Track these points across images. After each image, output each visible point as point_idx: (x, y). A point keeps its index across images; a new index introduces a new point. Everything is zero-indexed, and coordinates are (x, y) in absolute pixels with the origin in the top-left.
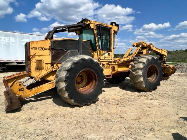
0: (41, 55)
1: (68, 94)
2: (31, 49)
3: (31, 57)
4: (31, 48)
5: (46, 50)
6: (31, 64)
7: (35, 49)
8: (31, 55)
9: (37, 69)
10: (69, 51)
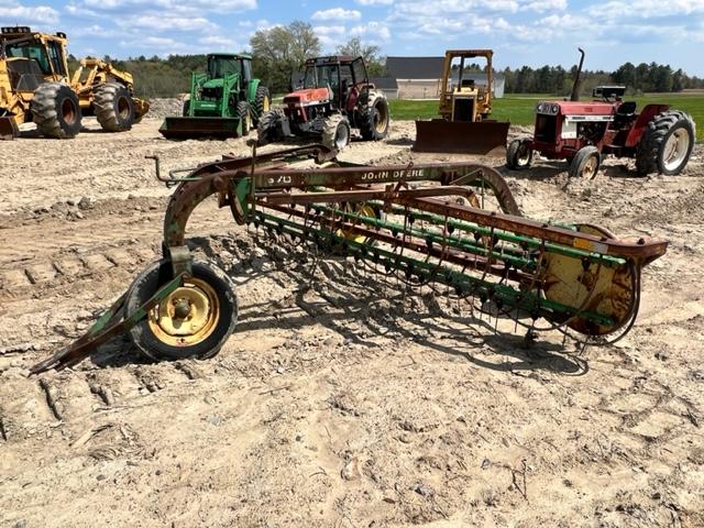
10: (22, 76)
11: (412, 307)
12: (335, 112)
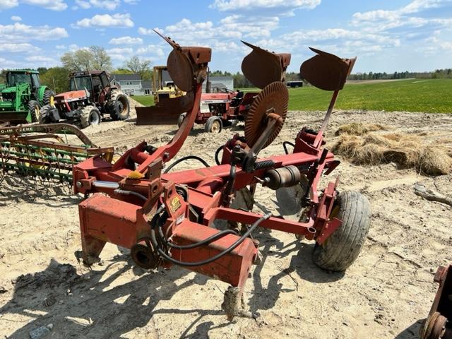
11: (47, 193)
12: (91, 104)
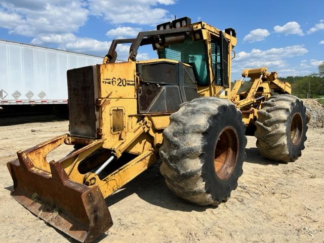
0: (121, 98)
1: (204, 183)
2: (102, 83)
3: (103, 101)
4: (102, 80)
5: (128, 84)
6: (103, 119)
7: (109, 83)
8: (102, 97)
9: (114, 131)
10: (164, 88)
